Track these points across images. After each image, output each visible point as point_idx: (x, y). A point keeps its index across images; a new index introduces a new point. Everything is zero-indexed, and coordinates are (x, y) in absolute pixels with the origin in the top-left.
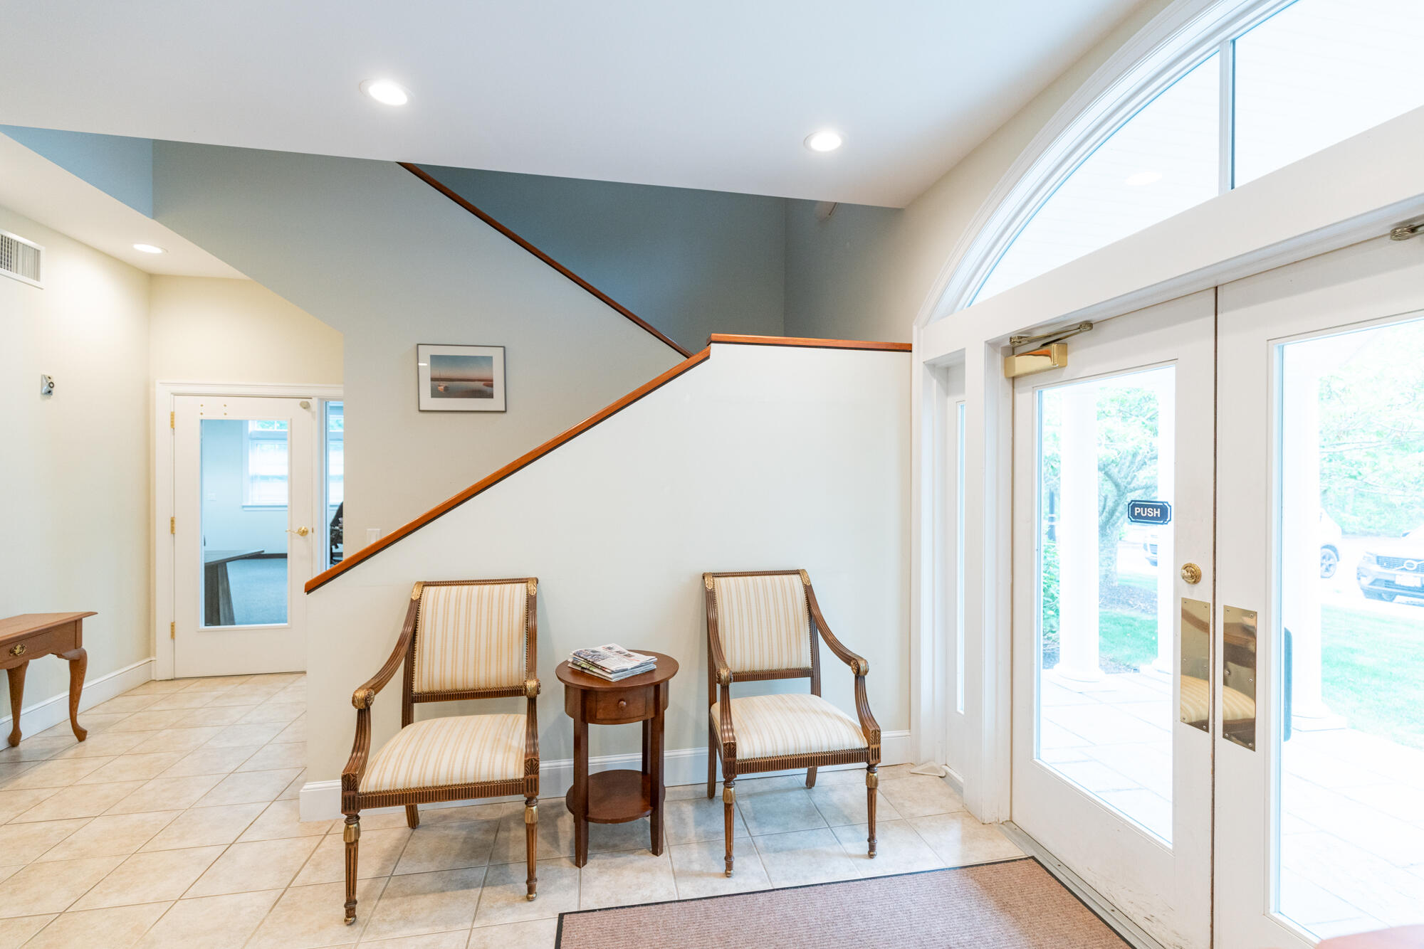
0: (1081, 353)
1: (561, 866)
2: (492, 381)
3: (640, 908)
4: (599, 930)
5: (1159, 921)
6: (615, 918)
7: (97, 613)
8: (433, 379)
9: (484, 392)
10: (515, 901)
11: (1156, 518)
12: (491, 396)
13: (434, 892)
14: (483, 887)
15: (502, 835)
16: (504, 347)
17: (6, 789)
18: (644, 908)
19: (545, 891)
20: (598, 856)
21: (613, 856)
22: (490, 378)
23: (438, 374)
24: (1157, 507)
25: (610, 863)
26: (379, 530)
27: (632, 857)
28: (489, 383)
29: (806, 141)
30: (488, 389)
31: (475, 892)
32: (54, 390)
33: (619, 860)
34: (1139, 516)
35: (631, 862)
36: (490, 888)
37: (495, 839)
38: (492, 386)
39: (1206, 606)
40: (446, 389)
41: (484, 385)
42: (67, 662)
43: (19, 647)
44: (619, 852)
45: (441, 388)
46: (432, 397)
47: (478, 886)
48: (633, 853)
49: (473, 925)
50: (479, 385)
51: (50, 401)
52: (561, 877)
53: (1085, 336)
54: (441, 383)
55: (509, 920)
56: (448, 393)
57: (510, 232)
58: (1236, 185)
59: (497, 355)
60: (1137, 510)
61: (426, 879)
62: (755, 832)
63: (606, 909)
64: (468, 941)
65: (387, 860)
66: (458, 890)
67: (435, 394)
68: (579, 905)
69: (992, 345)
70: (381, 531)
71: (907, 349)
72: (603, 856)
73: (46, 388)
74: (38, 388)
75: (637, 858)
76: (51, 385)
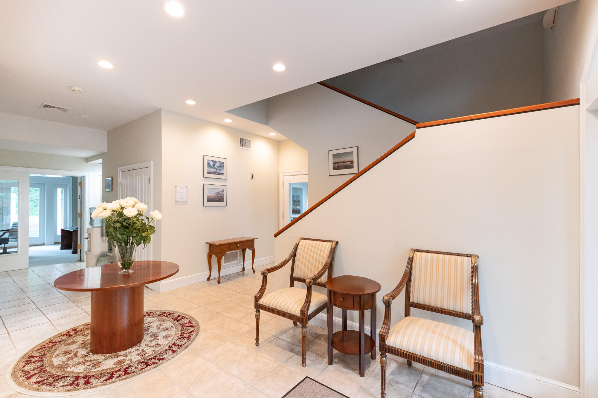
1: (324, 361)
2: (353, 161)
3: (334, 392)
4: (313, 390)
6: (322, 389)
7: (257, 239)
8: (333, 163)
10: (299, 364)
12: (353, 167)
13: (282, 348)
14: (295, 354)
15: (316, 340)
17: (235, 281)
18: (335, 393)
19: (310, 366)
20: (339, 364)
21: (344, 367)
23: (335, 161)
25: (340, 369)
27: (351, 372)
28: (352, 162)
31: (292, 354)
32: (254, 177)
33: (345, 370)
35: (348, 373)
36: (297, 355)
37: (313, 340)
38: (353, 163)
40: (338, 166)
41: (350, 163)
42: (251, 251)
43: (238, 245)
44: (348, 367)
47: (294, 353)
48: (352, 370)
49: (281, 364)
50: (348, 163)
51: (253, 180)
52: (319, 364)
55: (291, 369)
59: (355, 150)
61: (284, 343)
62: (417, 392)
63: (322, 384)
64: (276, 368)
65: (280, 332)
66: (288, 351)
67: (334, 169)
68: (316, 377)
72: (341, 365)
73: (252, 177)
74: (250, 177)
75: (352, 373)
76: (253, 176)
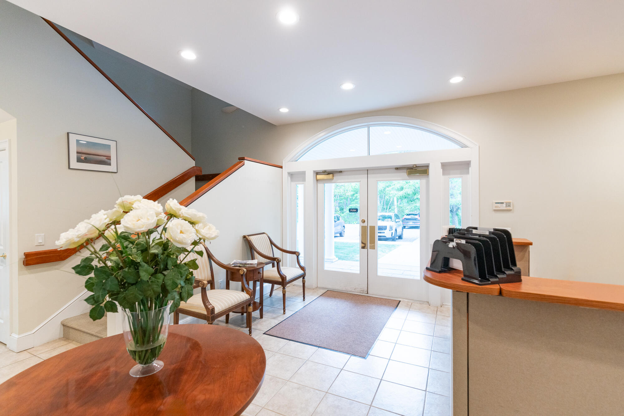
0: (337, 177)
2: (110, 157)
5: (357, 288)
8: (78, 153)
9: (106, 161)
11: (355, 211)
12: (109, 164)
16: (116, 141)
22: (109, 156)
23: (80, 150)
24: (355, 209)
26: (44, 234)
28: (109, 158)
29: (279, 109)
30: (109, 161)
34: (352, 211)
38: (110, 159)
39: (366, 226)
40: (85, 158)
41: (106, 158)
45: (83, 158)
46: (77, 162)
50: (104, 159)
53: (339, 174)
54: (83, 155)
56: (86, 161)
57: (118, 86)
58: (370, 155)
59: (113, 144)
60: (351, 210)
67: (79, 160)
69: (314, 171)
70: (45, 235)
71: (281, 167)
